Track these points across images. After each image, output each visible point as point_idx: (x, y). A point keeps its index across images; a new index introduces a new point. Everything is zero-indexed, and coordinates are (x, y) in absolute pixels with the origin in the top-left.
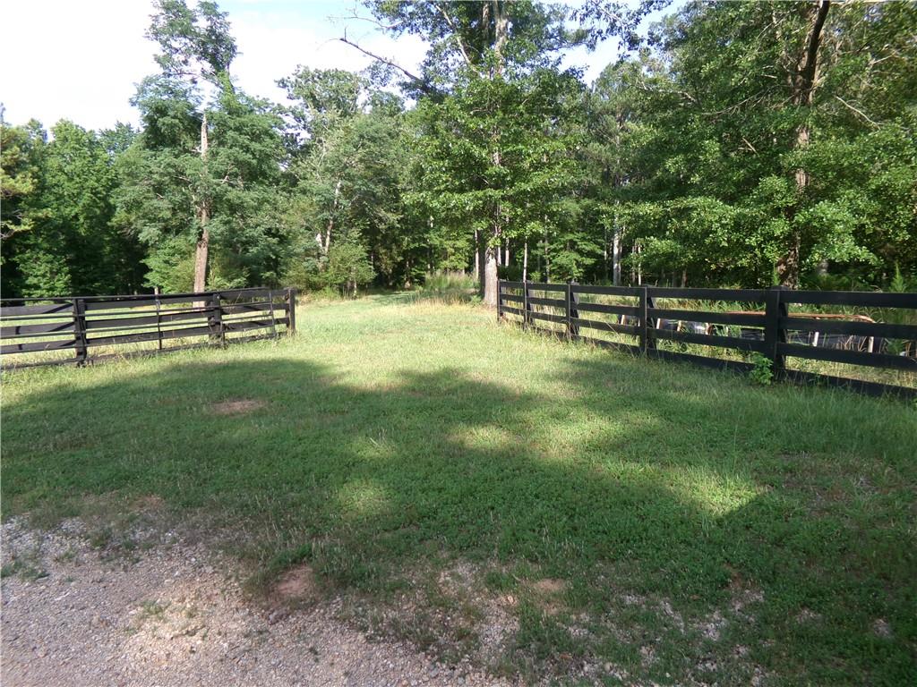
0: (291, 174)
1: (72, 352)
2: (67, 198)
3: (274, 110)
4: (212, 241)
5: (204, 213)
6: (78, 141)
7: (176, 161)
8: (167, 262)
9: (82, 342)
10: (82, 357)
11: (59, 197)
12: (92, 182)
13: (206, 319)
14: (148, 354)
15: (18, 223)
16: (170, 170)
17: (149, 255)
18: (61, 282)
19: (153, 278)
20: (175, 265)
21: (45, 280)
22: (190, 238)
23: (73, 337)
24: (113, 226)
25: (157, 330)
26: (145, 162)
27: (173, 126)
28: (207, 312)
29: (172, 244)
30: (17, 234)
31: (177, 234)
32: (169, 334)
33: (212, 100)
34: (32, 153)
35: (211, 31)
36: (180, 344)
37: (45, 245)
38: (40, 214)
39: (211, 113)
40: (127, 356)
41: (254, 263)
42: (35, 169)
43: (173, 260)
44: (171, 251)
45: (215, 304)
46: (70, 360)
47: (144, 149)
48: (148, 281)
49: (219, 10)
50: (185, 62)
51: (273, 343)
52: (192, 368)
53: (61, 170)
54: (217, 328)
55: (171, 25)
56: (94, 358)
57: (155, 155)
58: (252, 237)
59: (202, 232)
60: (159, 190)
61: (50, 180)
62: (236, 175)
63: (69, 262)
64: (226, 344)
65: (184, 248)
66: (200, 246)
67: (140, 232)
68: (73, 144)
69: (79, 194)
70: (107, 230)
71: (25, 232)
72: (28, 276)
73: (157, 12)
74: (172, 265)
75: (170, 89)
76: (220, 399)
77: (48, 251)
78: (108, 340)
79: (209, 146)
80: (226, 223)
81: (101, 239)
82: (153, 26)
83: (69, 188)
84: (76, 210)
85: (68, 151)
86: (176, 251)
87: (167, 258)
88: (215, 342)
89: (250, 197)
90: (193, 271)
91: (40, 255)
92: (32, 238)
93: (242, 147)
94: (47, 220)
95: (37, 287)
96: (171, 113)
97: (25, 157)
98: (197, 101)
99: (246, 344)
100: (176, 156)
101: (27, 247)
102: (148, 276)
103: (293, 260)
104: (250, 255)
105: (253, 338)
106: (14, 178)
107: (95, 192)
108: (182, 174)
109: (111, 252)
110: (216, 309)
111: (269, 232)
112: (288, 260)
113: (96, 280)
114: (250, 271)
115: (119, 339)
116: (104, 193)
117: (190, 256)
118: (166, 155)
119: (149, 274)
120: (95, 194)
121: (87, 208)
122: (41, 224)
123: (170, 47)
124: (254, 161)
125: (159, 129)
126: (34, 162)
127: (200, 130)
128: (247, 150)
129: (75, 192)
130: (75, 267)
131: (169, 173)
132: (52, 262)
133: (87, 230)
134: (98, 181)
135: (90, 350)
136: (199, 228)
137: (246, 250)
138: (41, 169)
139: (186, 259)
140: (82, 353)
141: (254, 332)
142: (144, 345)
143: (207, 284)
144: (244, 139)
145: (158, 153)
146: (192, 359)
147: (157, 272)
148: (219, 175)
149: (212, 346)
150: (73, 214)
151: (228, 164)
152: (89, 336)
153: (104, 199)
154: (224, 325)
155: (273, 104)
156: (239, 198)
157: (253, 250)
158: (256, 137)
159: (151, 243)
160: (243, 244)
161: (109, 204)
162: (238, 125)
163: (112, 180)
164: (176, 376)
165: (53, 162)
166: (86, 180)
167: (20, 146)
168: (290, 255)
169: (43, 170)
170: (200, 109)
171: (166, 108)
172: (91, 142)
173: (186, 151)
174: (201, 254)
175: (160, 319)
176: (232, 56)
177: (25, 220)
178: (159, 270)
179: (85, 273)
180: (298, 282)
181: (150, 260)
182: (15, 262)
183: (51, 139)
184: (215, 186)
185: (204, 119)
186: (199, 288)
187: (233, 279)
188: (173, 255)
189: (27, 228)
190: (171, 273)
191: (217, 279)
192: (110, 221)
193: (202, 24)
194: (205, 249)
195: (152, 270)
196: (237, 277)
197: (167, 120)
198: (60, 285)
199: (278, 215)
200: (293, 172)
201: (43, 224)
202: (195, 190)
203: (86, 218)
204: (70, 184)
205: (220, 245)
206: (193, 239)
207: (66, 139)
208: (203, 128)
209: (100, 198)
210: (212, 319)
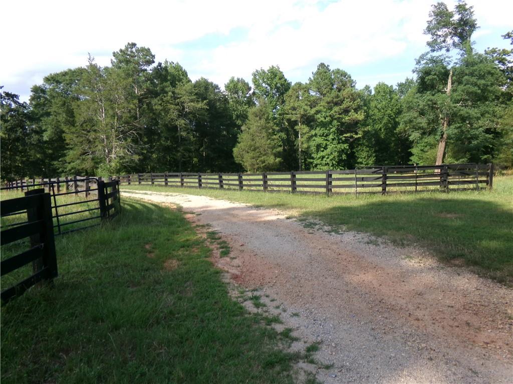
0: (508, 93)
1: (380, 189)
2: (377, 121)
3: (500, 54)
4: (449, 138)
5: (445, 123)
6: (384, 92)
7: (433, 98)
8: (422, 150)
9: (384, 185)
10: (384, 191)
11: (374, 120)
12: (389, 112)
13: (439, 178)
14: (411, 192)
15: (357, 134)
16: (429, 103)
17: (413, 147)
18: (371, 161)
19: (414, 159)
20: (427, 152)
21: (365, 160)
22: (436, 137)
23: (381, 183)
24: (396, 133)
25: (415, 182)
26: (416, 100)
27: (433, 79)
28: (441, 175)
29: (426, 140)
30: (356, 139)
31: (429, 135)
32: (420, 184)
33: (456, 61)
34: (365, 100)
35: (461, 20)
36: (425, 189)
37: (366, 144)
38: (366, 129)
39: (455, 68)
40: (401, 192)
41: (475, 150)
42: (366, 108)
43: (426, 149)
44: (425, 145)
45: (446, 171)
46: (379, 192)
47: (417, 93)
48: (411, 160)
49: (467, 7)
50: (444, 41)
51: (476, 192)
52: (430, 200)
53: (376, 107)
54: (444, 183)
55: (438, 23)
56: (388, 192)
57: (422, 96)
58: (475, 134)
59: (444, 134)
60: (422, 113)
61: (371, 113)
62: (467, 100)
63: (375, 152)
64: (449, 191)
65: (432, 142)
66: (441, 142)
67: (410, 136)
68: (382, 94)
69: (383, 118)
70: (393, 135)
71: (359, 138)
72: (358, 158)
73: (430, 19)
74: (425, 152)
75: (434, 60)
76: (442, 212)
77: (367, 146)
78: (394, 185)
79: (452, 87)
80: (457, 128)
81: (391, 140)
82: (428, 27)
83: (378, 115)
84: (381, 126)
85: (380, 97)
86: (428, 144)
87: (422, 148)
88: (443, 189)
89: (474, 112)
90: (436, 155)
91: (364, 148)
92: (361, 140)
93: (472, 84)
94: (368, 131)
95: (361, 163)
96: (433, 73)
97: (362, 103)
98: (448, 63)
99: (460, 192)
100: (433, 95)
101: (359, 144)
102: (412, 158)
103: (504, 148)
104: (472, 145)
105: (465, 189)
106: (357, 113)
107: (390, 116)
108: (435, 104)
109: (394, 145)
110: (445, 173)
111: (488, 131)
112: (501, 147)
113: (386, 160)
114: (471, 155)
115: (399, 185)
116: (394, 116)
117: (435, 147)
118: (428, 95)
119: (412, 157)
120: (390, 117)
121: (386, 124)
122: (366, 133)
123: (437, 35)
124: (479, 91)
125: (426, 82)
126: (365, 105)
127: (448, 79)
128: (476, 85)
129: (381, 117)
130: (378, 153)
131: (428, 105)
132: (368, 151)
133: (385, 135)
134: (391, 110)
135: (387, 189)
136: (442, 132)
137: (470, 143)
138: (368, 108)
139: (433, 148)
140: (384, 189)
141: (466, 186)
142: (409, 188)
143: (443, 162)
144: (474, 79)
145: (424, 94)
146: (430, 196)
147: (416, 155)
148: (457, 102)
149: (441, 191)
150: (379, 128)
151: (462, 95)
152: (387, 183)
153: (394, 119)
154: (448, 181)
155: (500, 50)
156: (467, 113)
157: (475, 142)
158: (482, 77)
159: (416, 141)
160: (469, 139)
161: (396, 121)
162: (471, 71)
163: (398, 109)
164: (421, 202)
165: (373, 104)
166: (386, 111)
167: (360, 99)
168: (502, 145)
169: (369, 108)
170: (449, 67)
171: (431, 71)
172: (390, 92)
173: (439, 91)
174: (442, 146)
175: (417, 177)
176: (473, 31)
177: (360, 132)
178: (418, 155)
179: (381, 157)
180: (506, 161)
181: (413, 149)
182: (354, 152)
183: (373, 93)
184: (453, 108)
185: (451, 73)
186: (438, 163)
187: (459, 159)
188: (426, 146)
189: (360, 136)
190: (424, 156)
191: (449, 159)
192: (395, 130)
193: (456, 17)
194: (445, 143)
195: (414, 155)
196: (462, 158)
197: (430, 77)
198: (371, 162)
199: (496, 120)
200: (510, 91)
201: (366, 134)
202: (442, 112)
203: (384, 130)
204: (379, 114)
205: (454, 140)
206: (438, 137)
207: (379, 92)
208: (450, 78)
209: (391, 119)
210: (443, 178)
